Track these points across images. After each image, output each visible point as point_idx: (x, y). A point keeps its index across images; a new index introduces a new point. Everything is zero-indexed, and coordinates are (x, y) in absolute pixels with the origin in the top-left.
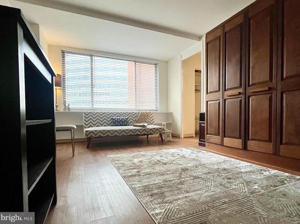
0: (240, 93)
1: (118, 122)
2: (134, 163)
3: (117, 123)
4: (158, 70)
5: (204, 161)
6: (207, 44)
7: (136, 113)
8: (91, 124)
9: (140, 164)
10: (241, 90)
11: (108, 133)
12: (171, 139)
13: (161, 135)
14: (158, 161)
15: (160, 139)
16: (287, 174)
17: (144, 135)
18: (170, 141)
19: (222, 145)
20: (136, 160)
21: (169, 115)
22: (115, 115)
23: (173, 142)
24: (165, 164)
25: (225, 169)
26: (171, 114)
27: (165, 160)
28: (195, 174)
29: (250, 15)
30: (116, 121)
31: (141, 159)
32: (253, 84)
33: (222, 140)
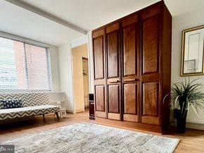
0: (118, 81)
1: (10, 105)
2: (36, 146)
3: (8, 106)
4: (49, 53)
5: (96, 133)
6: (93, 40)
9: (42, 145)
10: (118, 79)
11: (8, 116)
12: (66, 115)
13: (57, 113)
14: (60, 139)
15: (56, 116)
16: (146, 134)
17: (40, 114)
18: (65, 118)
19: (107, 118)
20: (37, 142)
21: (62, 95)
22: (5, 97)
23: (68, 118)
24: (66, 141)
25: (112, 138)
26: (64, 93)
27: (66, 138)
28: (93, 146)
29: (123, 25)
30: (7, 104)
31: (42, 140)
32: (126, 76)
33: (107, 115)
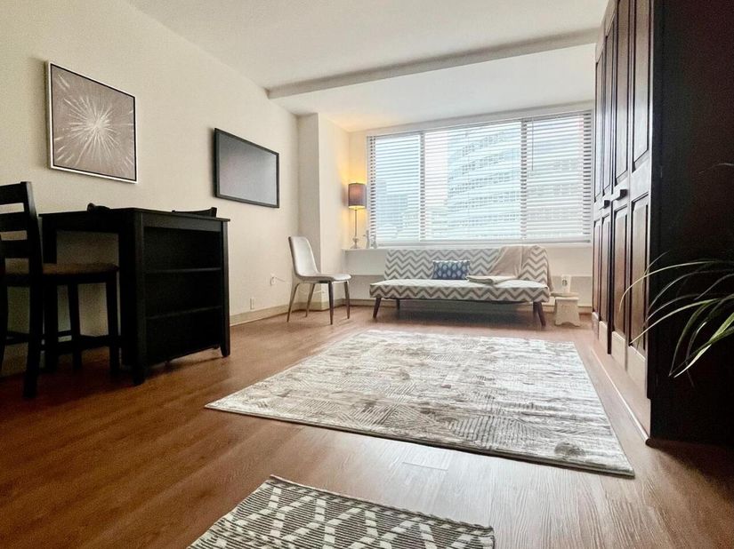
7: (497, 251)
8: (395, 273)
22: (459, 256)
